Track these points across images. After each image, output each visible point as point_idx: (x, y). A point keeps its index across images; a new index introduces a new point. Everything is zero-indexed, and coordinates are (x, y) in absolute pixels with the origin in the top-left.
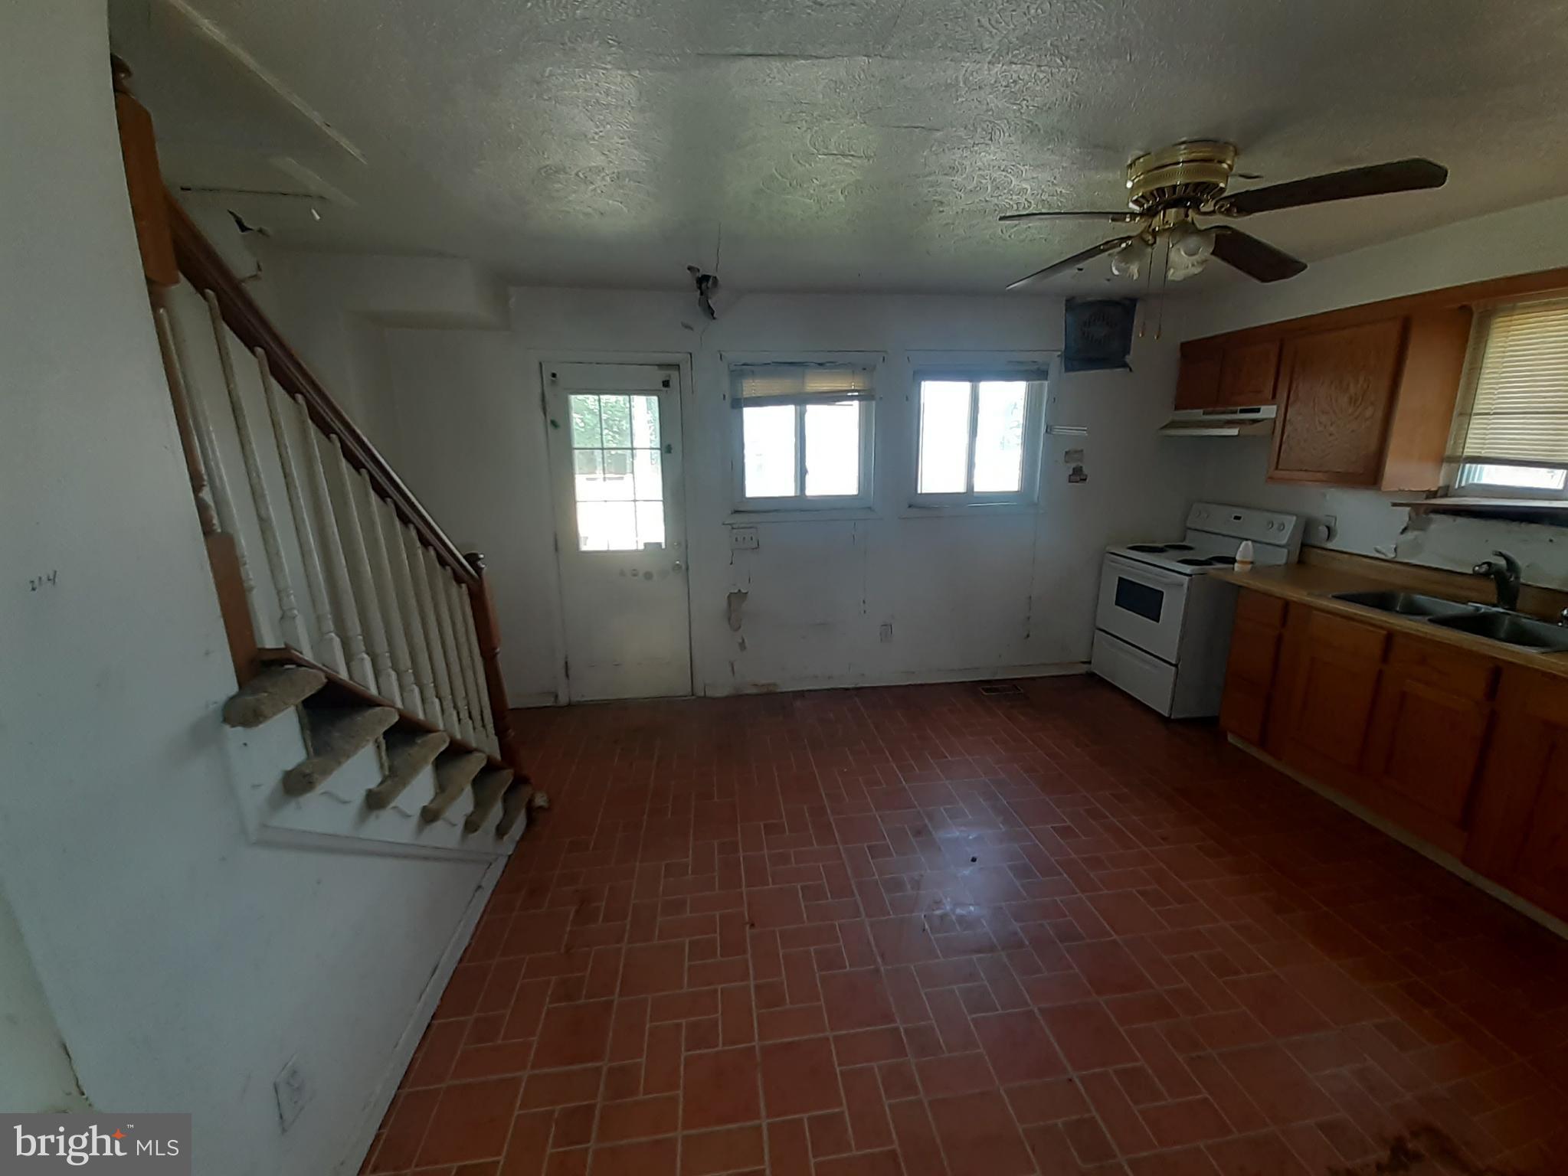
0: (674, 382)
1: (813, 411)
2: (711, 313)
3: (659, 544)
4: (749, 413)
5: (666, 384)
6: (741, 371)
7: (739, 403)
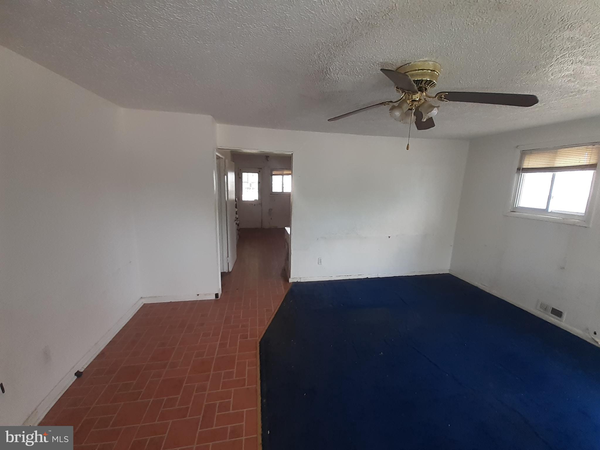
0: (261, 171)
1: (285, 176)
2: (268, 160)
3: (257, 200)
4: (273, 177)
5: (260, 171)
6: (272, 170)
7: (272, 175)
